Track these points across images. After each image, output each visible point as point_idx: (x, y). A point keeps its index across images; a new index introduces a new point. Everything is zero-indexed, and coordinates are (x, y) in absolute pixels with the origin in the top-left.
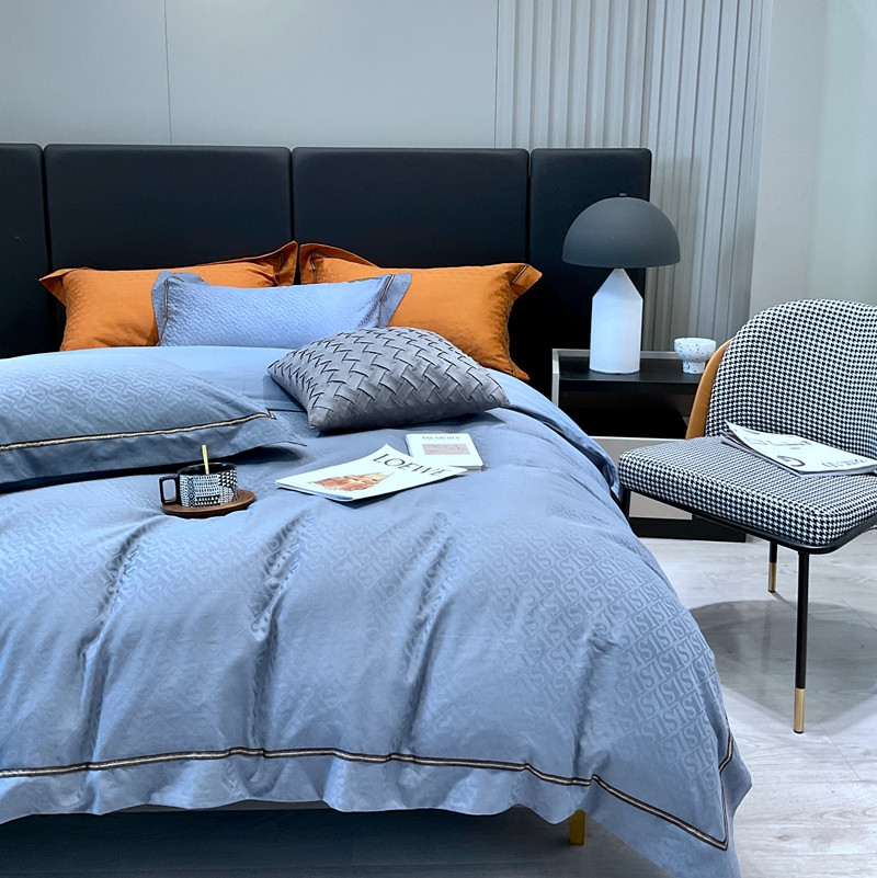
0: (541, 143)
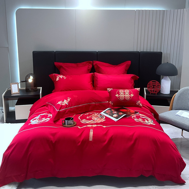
0: (142, 50)
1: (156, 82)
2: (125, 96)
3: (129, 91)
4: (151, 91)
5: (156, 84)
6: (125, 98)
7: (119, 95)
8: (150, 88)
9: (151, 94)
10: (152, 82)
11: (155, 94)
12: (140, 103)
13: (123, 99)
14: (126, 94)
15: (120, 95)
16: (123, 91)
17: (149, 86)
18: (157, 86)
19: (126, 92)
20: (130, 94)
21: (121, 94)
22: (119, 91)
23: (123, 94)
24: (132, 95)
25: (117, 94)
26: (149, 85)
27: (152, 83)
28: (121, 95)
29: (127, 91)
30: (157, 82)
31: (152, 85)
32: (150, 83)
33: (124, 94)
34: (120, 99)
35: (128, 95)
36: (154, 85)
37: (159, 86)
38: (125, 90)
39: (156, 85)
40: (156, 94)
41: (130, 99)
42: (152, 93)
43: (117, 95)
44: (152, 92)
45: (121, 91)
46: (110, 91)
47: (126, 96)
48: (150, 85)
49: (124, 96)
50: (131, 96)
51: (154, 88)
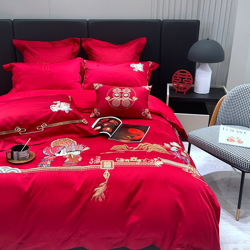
1: (186, 73)
2: (121, 101)
3: (130, 92)
4: (178, 87)
5: (185, 76)
6: (121, 104)
7: (112, 97)
8: (176, 82)
9: (176, 92)
10: (181, 72)
11: (183, 93)
12: (148, 113)
13: (118, 106)
14: (125, 96)
15: (113, 99)
16: (120, 90)
17: (175, 79)
18: (188, 79)
19: (125, 92)
20: (131, 98)
21: (115, 96)
22: (113, 91)
23: (118, 96)
24: (135, 99)
25: (109, 95)
26: (174, 77)
27: (180, 75)
28: (115, 98)
29: (127, 91)
30: (188, 73)
31: (180, 78)
32: (176, 74)
33: (121, 97)
34: (112, 105)
35: (128, 98)
36: (182, 78)
37: (190, 79)
38: (124, 89)
39: (185, 78)
40: (185, 93)
41: (130, 105)
42: (178, 92)
43: (108, 98)
44: (178, 89)
45: (117, 91)
46: (97, 88)
47: (123, 100)
48: (177, 77)
49: (119, 100)
50: (132, 100)
51: (182, 82)
